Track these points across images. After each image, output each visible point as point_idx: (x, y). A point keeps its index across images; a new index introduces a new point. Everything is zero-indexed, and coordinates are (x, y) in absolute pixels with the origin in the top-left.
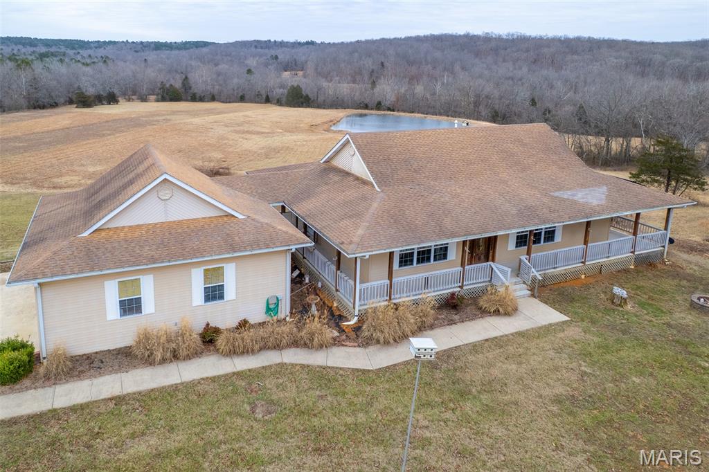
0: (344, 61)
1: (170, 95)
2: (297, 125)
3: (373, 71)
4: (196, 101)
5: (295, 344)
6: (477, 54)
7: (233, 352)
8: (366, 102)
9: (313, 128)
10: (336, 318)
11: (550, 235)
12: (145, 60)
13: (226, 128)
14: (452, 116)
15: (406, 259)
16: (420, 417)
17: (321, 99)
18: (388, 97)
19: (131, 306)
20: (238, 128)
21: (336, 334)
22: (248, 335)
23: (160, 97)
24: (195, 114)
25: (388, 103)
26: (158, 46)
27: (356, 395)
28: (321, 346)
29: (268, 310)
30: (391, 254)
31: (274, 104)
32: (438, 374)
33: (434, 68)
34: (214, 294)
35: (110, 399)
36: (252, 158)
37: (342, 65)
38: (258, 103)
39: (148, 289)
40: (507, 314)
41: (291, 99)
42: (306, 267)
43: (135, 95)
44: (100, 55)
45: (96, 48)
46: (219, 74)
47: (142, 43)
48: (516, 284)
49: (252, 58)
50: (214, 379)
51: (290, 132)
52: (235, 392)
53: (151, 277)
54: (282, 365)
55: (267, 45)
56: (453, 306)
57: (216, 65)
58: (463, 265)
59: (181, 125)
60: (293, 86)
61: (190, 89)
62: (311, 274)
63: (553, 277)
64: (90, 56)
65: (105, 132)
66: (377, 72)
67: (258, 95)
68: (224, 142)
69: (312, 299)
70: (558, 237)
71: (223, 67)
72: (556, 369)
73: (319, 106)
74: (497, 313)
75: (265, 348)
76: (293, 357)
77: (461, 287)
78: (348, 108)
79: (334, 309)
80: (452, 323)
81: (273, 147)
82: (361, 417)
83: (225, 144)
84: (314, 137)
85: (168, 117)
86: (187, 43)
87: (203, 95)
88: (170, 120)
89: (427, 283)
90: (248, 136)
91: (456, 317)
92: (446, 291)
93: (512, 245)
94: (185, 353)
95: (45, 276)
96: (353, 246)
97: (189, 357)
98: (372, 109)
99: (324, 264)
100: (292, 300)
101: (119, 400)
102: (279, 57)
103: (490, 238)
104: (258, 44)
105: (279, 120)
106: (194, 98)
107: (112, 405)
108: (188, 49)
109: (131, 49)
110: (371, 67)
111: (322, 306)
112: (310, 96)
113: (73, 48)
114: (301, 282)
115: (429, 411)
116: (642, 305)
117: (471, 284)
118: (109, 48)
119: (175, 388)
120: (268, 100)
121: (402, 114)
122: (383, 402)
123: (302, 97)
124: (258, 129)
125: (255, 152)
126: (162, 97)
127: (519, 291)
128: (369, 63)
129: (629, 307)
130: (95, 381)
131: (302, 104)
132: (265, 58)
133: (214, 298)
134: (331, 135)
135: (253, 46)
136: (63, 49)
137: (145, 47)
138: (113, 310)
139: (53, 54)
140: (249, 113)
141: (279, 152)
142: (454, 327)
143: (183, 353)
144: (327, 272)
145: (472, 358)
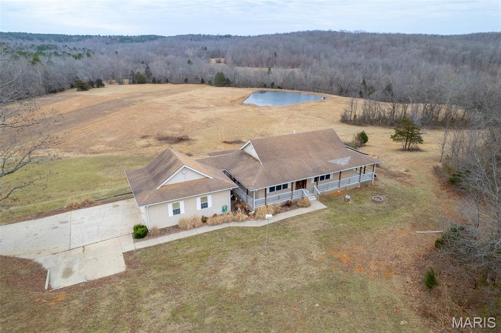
0: (251, 52)
1: (139, 80)
2: (223, 101)
3: (269, 59)
4: (156, 83)
5: (234, 220)
6: (335, 46)
7: (213, 225)
8: (265, 83)
9: (232, 103)
10: (247, 212)
11: (328, 177)
12: (116, 52)
13: (179, 105)
14: (317, 92)
15: (272, 189)
16: (272, 238)
17: (237, 81)
18: (278, 79)
19: (177, 212)
20: (187, 105)
21: (247, 216)
22: (218, 219)
23: (131, 81)
24: (158, 94)
25: (278, 84)
26: (123, 39)
27: (253, 234)
28: (242, 221)
29: (223, 210)
30: (266, 189)
31: (207, 84)
32: (280, 227)
33: (308, 56)
34: (204, 206)
35: (177, 240)
36: (199, 127)
37: (250, 55)
38: (197, 84)
39: (182, 206)
40: (306, 207)
41: (218, 81)
42: (236, 194)
43: (114, 79)
44: (81, 47)
45: (77, 41)
46: (169, 63)
47: (110, 37)
48: (312, 196)
49: (189, 49)
50: (208, 233)
51: (218, 106)
52: (216, 235)
53: (183, 201)
54: (230, 227)
55: (199, 38)
56: (288, 205)
57: (166, 55)
58: (292, 190)
59: (151, 104)
60: (218, 73)
61: (151, 75)
62: (238, 196)
63: (327, 192)
64: (75, 48)
65: (106, 112)
66: (272, 59)
67: (196, 79)
68: (180, 116)
69: (238, 206)
70: (331, 177)
71: (171, 57)
72: (317, 223)
73: (236, 86)
74: (303, 206)
75: (223, 222)
76: (232, 224)
77: (292, 198)
78: (254, 87)
79: (246, 208)
80: (287, 211)
81: (210, 118)
82: (255, 239)
83: (181, 117)
84: (234, 110)
85: (142, 98)
86: (142, 36)
87: (160, 79)
88: (143, 100)
89: (279, 198)
90: (194, 110)
91: (288, 209)
92: (285, 200)
93: (313, 181)
94: (198, 225)
95: (150, 204)
96: (252, 187)
97: (198, 227)
98: (268, 88)
99: (242, 192)
100: (231, 206)
101: (180, 240)
102: (208, 48)
103: (304, 180)
104: (192, 38)
105: (211, 97)
106: (154, 82)
107: (178, 241)
108: (144, 42)
109: (103, 41)
110: (268, 56)
111: (242, 208)
112: (230, 79)
113: (60, 41)
114: (235, 200)
115: (276, 237)
116: (355, 201)
117: (295, 198)
118: (87, 40)
119: (196, 236)
120: (203, 82)
121: (287, 90)
122: (262, 235)
123: (224, 80)
124: (200, 105)
125: (200, 123)
126: (133, 80)
127: (312, 198)
128: (266, 53)
129: (350, 202)
130: (169, 236)
131: (225, 84)
132: (198, 49)
133: (204, 207)
134: (243, 107)
135: (189, 39)
136: (53, 43)
137: (113, 40)
138: (171, 213)
139: (48, 47)
140: (192, 92)
141: (213, 122)
142: (287, 212)
143: (197, 225)
144: (243, 196)
145: (291, 221)
